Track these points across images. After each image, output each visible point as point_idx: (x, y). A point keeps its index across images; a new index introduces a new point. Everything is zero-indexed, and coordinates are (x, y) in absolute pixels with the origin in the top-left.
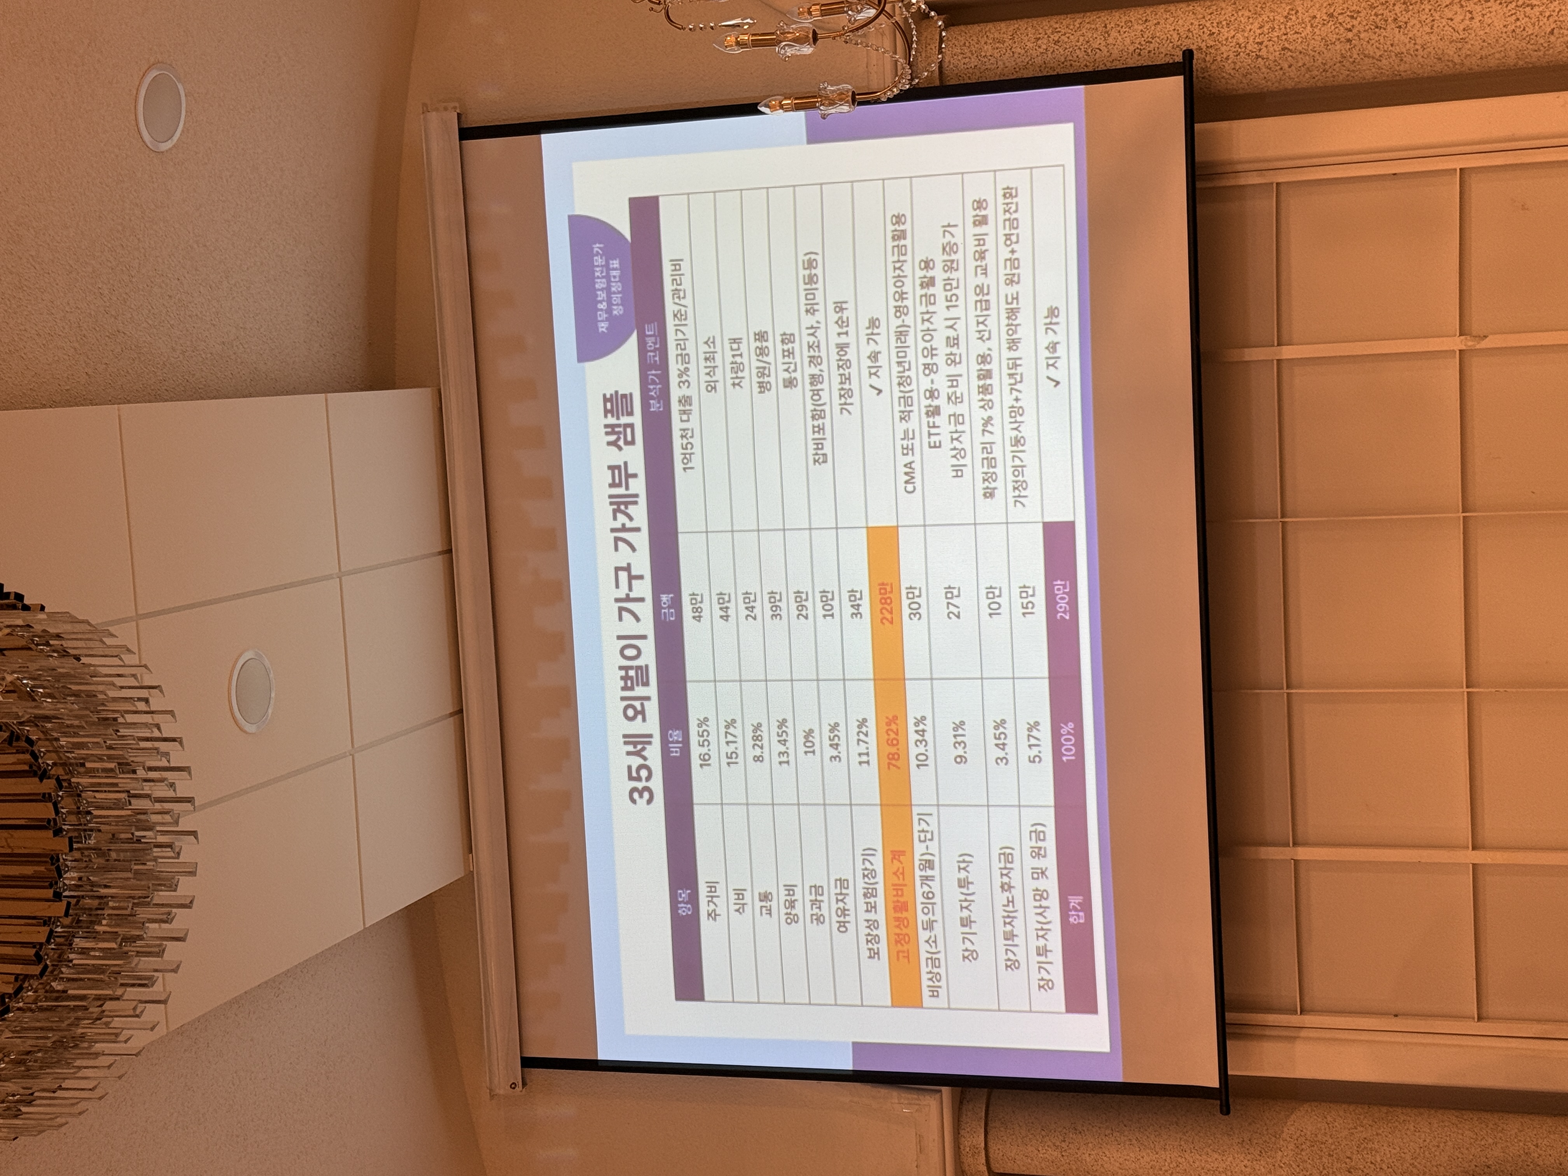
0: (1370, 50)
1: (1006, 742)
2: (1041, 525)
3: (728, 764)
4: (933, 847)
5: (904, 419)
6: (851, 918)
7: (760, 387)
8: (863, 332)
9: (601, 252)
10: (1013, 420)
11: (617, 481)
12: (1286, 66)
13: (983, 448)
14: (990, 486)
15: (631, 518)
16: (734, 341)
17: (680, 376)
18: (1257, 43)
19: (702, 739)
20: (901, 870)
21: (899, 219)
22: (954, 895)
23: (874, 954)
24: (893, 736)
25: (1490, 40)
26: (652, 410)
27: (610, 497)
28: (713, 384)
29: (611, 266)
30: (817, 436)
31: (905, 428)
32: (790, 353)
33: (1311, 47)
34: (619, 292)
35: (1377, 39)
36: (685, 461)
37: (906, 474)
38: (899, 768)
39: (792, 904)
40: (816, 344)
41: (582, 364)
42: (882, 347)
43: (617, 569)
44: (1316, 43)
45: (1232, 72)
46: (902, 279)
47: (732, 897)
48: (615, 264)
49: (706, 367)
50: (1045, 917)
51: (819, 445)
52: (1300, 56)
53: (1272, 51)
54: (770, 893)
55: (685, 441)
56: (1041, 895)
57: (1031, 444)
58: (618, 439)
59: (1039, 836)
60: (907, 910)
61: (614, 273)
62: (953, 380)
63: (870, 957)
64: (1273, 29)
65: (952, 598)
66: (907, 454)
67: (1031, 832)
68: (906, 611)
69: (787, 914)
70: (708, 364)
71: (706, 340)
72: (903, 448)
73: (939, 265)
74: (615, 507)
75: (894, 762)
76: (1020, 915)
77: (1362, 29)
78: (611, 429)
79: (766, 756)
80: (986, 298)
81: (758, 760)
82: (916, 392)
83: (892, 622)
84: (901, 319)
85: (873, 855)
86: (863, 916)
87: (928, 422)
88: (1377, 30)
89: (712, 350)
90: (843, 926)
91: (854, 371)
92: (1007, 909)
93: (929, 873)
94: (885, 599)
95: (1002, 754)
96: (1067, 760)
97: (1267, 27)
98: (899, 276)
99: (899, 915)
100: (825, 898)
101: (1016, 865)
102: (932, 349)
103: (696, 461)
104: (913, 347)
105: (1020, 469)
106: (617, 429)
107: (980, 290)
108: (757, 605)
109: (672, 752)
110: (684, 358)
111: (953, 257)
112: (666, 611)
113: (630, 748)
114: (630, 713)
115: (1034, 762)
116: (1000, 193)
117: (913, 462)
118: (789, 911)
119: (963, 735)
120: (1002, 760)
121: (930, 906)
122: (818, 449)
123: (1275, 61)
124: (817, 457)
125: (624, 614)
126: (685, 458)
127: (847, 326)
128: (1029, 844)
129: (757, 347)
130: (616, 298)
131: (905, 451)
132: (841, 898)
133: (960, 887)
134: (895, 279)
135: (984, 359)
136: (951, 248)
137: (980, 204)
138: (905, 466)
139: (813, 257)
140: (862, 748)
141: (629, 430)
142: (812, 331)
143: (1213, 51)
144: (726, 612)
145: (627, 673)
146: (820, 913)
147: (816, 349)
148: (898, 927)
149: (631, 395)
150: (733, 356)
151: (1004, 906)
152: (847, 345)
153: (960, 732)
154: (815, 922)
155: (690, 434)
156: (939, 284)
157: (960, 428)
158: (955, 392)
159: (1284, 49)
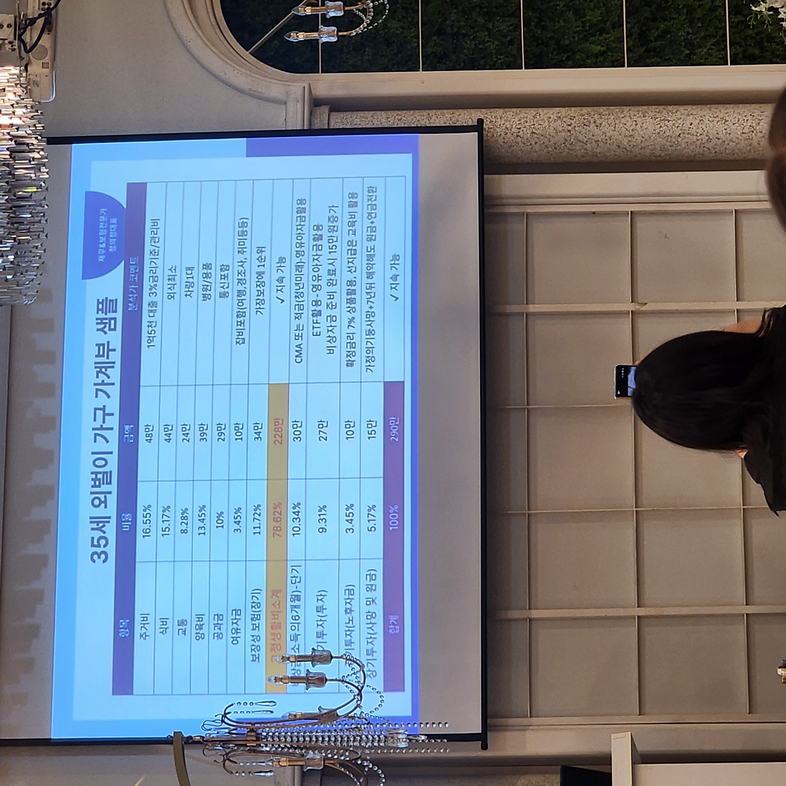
0: (581, 138)
1: (353, 518)
2: (382, 383)
3: (163, 535)
4: (301, 587)
5: (297, 318)
6: (242, 635)
7: (204, 297)
8: (275, 265)
9: (105, 213)
10: (368, 319)
11: (101, 353)
12: (533, 143)
13: (348, 336)
14: (351, 359)
15: (109, 377)
16: (189, 269)
17: (151, 289)
18: (518, 128)
19: (145, 519)
20: (278, 602)
21: (302, 201)
22: (313, 617)
23: (256, 659)
24: (277, 515)
25: (647, 137)
26: (130, 309)
27: (96, 363)
28: (172, 295)
29: (111, 222)
30: (239, 327)
31: (298, 324)
32: (225, 277)
33: (548, 133)
34: (114, 238)
35: (585, 131)
36: (149, 341)
37: (297, 351)
38: (280, 536)
39: (201, 627)
40: (243, 272)
41: (84, 281)
42: (286, 274)
43: (96, 409)
45: (503, 144)
46: (302, 235)
47: (159, 623)
48: (114, 221)
49: (169, 284)
50: (373, 630)
51: (240, 333)
52: (542, 138)
53: (526, 134)
54: (186, 620)
55: (150, 329)
56: (371, 615)
57: (378, 335)
58: (105, 327)
59: (372, 577)
60: (280, 628)
61: (113, 226)
62: (331, 295)
63: (253, 661)
64: (527, 122)
65: (322, 428)
66: (298, 339)
67: (367, 575)
68: (291, 436)
69: (196, 633)
70: (170, 282)
71: (170, 268)
72: (296, 336)
73: (326, 228)
74: (98, 369)
75: (277, 532)
76: (356, 629)
77: (576, 125)
78: (101, 321)
79: (189, 530)
80: (354, 248)
81: (184, 532)
82: (306, 302)
83: (281, 443)
84: (300, 258)
85: (259, 593)
86: (250, 632)
87: (313, 321)
88: (585, 127)
89: (174, 274)
90: (235, 640)
91: (266, 289)
92: (348, 625)
93: (297, 603)
94: (278, 429)
95: (350, 526)
96: (393, 529)
98: (300, 233)
99: (274, 631)
100: (224, 622)
101: (356, 596)
102: (319, 276)
103: (157, 341)
104: (306, 275)
105: (371, 349)
106: (104, 321)
107: (350, 243)
108: (191, 432)
109: (124, 528)
110: (155, 278)
111: (335, 224)
112: (128, 436)
113: (95, 526)
114: (97, 502)
115: (371, 531)
116: (366, 190)
117: (301, 344)
118: (198, 631)
119: (325, 515)
120: (349, 530)
121: (296, 625)
122: (239, 335)
123: (527, 139)
124: (238, 340)
125: (98, 437)
126: (149, 339)
127: (264, 261)
128: (365, 582)
129: (204, 273)
130: (112, 241)
131: (297, 338)
132: (236, 622)
133: (317, 611)
134: (297, 235)
135: (351, 283)
136: (334, 220)
137: (353, 195)
138: (296, 346)
139: (245, 220)
140: (256, 524)
141: (113, 322)
142: (241, 264)
143: (492, 130)
144: (169, 437)
145: (96, 476)
146: (220, 632)
147: (243, 275)
148: (274, 639)
149: (116, 300)
150: (188, 278)
151: (346, 623)
152: (263, 273)
153: (323, 512)
154: (216, 638)
155: (154, 324)
156: (325, 238)
157: (333, 324)
158: (332, 302)
159: (533, 133)
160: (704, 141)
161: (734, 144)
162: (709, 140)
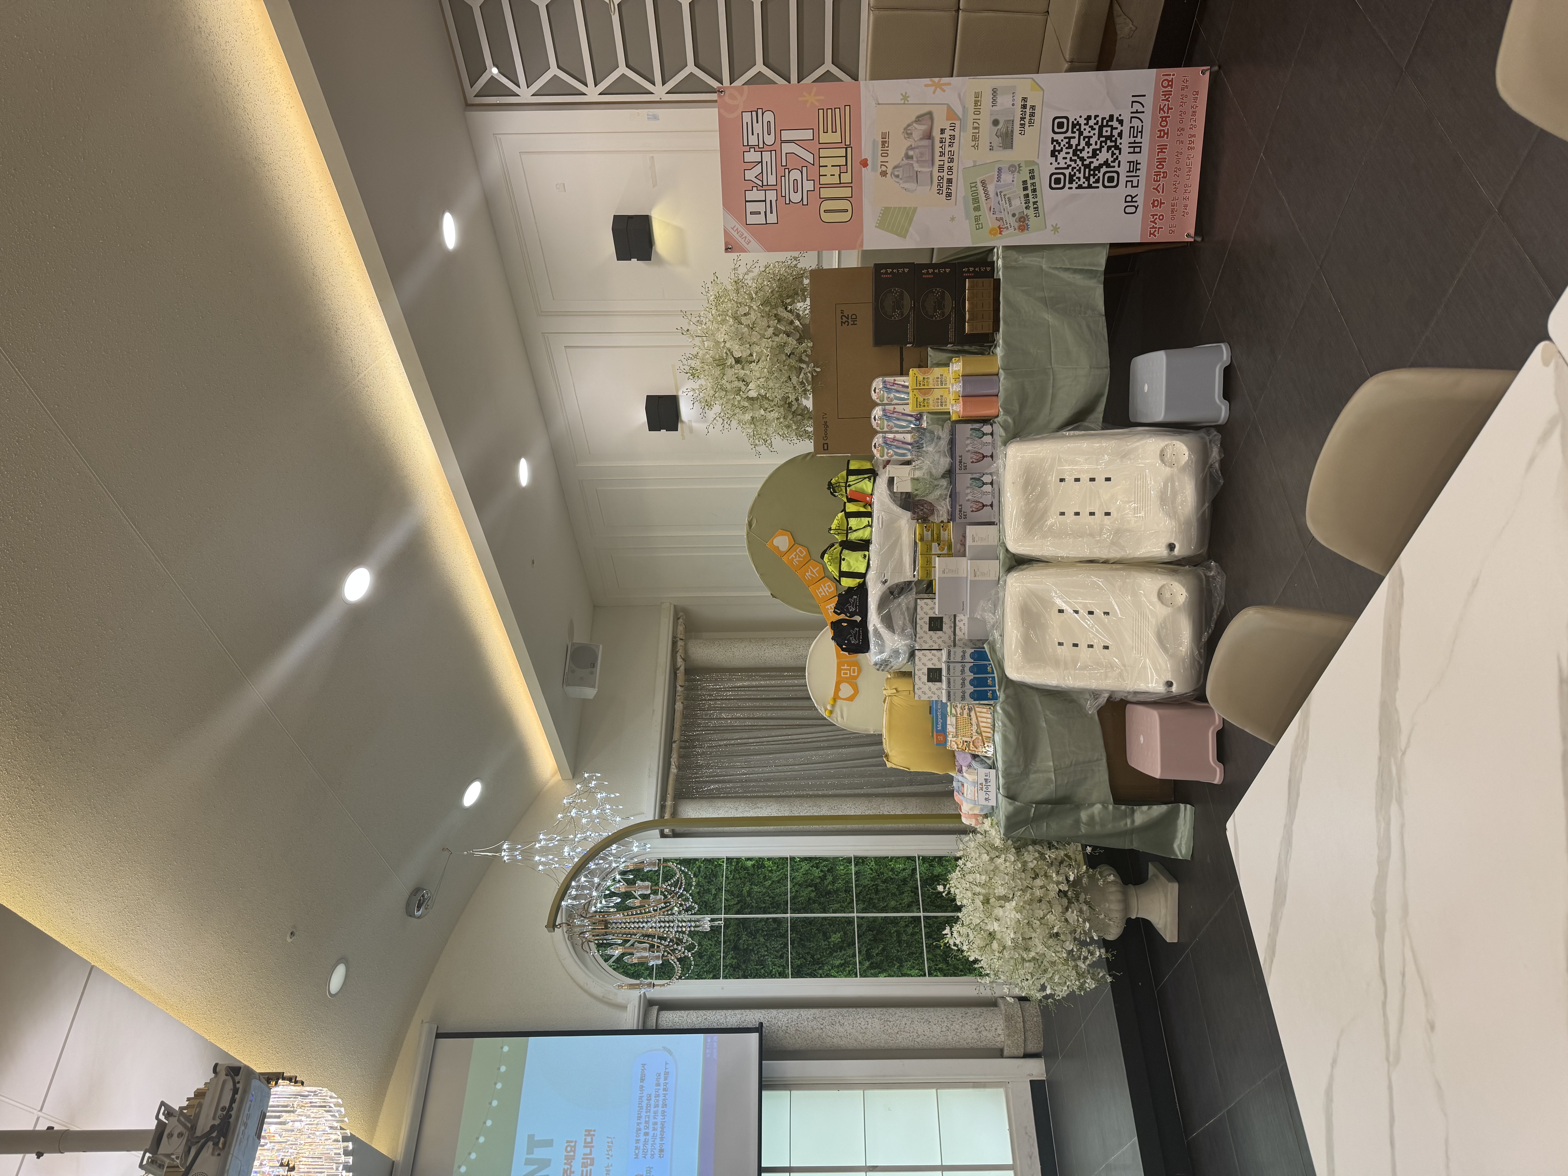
0: (830, 1034)
25: (875, 1034)
44: (809, 1029)
45: (775, 1038)
52: (803, 1035)
53: (792, 1030)
64: (792, 1021)
88: (832, 1025)
97: (790, 1020)
123: (793, 1036)
159: (797, 1030)
160: (915, 1037)
161: (935, 1039)
162: (918, 1036)
